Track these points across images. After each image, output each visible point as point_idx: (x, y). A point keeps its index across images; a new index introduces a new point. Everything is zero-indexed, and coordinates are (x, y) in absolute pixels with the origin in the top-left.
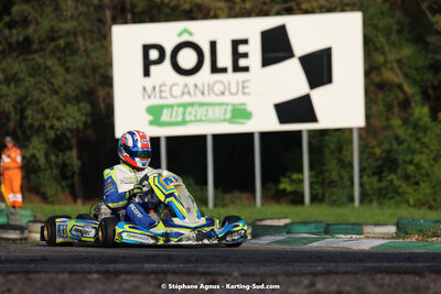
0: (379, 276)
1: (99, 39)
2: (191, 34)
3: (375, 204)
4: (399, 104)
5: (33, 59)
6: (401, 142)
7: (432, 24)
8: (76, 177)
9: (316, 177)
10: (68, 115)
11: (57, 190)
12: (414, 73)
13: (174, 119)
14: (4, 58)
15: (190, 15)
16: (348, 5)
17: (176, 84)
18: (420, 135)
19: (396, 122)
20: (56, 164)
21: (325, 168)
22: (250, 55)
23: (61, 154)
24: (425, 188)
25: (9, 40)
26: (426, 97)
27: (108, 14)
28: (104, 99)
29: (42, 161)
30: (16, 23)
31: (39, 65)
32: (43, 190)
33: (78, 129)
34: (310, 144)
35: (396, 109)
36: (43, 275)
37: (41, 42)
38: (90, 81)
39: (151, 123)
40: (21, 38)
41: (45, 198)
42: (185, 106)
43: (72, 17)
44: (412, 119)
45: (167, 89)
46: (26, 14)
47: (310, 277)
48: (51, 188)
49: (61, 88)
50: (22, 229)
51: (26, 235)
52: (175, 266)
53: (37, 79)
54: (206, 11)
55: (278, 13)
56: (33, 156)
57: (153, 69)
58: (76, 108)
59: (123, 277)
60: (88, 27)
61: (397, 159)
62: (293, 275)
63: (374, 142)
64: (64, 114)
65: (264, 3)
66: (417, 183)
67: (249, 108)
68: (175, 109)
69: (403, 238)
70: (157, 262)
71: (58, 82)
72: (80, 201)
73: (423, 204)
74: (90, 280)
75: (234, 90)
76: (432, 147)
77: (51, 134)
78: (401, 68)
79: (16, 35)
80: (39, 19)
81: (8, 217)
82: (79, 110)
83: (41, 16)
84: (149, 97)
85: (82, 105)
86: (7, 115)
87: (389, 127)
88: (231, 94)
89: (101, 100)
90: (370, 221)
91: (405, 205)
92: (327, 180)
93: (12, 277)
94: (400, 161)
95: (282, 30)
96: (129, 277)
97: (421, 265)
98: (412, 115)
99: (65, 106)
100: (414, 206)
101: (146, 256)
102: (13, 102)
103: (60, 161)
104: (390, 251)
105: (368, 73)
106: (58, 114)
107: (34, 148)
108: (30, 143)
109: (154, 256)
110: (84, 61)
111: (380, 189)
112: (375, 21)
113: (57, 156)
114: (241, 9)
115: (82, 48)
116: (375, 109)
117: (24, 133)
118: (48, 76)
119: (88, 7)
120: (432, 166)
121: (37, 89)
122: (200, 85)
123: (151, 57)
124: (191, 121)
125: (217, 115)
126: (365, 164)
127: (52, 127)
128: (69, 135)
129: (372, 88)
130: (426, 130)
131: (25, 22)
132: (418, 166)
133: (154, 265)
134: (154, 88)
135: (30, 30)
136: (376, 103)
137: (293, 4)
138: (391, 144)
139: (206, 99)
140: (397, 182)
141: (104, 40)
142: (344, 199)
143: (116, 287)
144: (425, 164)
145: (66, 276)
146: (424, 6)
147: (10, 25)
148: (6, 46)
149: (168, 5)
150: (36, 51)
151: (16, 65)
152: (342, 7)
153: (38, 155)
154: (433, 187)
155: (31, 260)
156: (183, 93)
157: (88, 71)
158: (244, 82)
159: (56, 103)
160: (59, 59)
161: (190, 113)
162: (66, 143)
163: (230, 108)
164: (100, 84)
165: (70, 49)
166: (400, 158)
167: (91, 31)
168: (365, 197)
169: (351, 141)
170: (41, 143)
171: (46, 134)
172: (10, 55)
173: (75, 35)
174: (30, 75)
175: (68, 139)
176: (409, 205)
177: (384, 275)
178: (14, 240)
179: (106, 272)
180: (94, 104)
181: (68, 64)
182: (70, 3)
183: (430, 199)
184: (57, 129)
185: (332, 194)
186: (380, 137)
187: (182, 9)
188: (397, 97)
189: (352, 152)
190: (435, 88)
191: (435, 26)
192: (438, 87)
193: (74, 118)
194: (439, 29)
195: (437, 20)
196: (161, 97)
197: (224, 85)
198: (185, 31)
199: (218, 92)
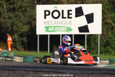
0: (105, 75)
1: (33, 9)
2: (57, 8)
3: (103, 54)
4: (111, 28)
5: (16, 13)
6: (111, 39)
8: (26, 44)
9: (88, 47)
10: (24, 28)
11: (21, 48)
13: (52, 30)
14: (8, 12)
15: (57, 3)
16: (98, 2)
17: (53, 21)
19: (110, 33)
21: (91, 44)
23: (22, 38)
25: (10, 8)
27: (36, 2)
28: (34, 24)
29: (17, 40)
30: (12, 3)
31: (17, 14)
32: (17, 47)
34: (87, 38)
35: (110, 30)
36: (18, 71)
37: (18, 9)
38: (30, 19)
39: (46, 31)
40: (13, 7)
41: (17, 49)
42: (55, 27)
43: (26, 2)
46: (14, 1)
47: (87, 75)
48: (19, 47)
49: (23, 21)
50: (11, 58)
51: (13, 59)
52: (52, 70)
53: (17, 18)
54: (61, 2)
55: (80, 3)
56: (15, 38)
57: (47, 17)
58: (26, 26)
59: (39, 73)
60: (30, 5)
61: (110, 43)
62: (83, 74)
63: (104, 38)
64: (23, 28)
65: (77, 1)
67: (71, 28)
68: (52, 28)
69: (111, 64)
70: (47, 69)
71: (22, 19)
74: (30, 73)
75: (68, 23)
77: (20, 33)
78: (111, 19)
79: (11, 7)
80: (18, 3)
81: (8, 54)
82: (27, 27)
84: (46, 24)
85: (28, 25)
86: (8, 27)
87: (108, 34)
89: (33, 24)
90: (102, 59)
92: (91, 48)
93: (10, 71)
94: (110, 44)
95: (81, 8)
96: (40, 73)
98: (114, 31)
99: (23, 25)
100: (114, 55)
102: (10, 24)
103: (22, 40)
104: (108, 68)
105: (103, 20)
106: (22, 28)
107: (15, 36)
108: (14, 35)
110: (29, 14)
111: (105, 51)
112: (105, 6)
113: (21, 38)
114: (70, 2)
115: (29, 11)
116: (104, 29)
117: (13, 32)
118: (20, 17)
121: (17, 21)
122: (59, 22)
123: (46, 14)
124: (56, 31)
125: (63, 30)
126: (101, 44)
127: (20, 31)
128: (24, 33)
129: (104, 24)
131: (14, 3)
133: (47, 70)
134: (47, 22)
135: (15, 5)
136: (105, 28)
137: (84, 1)
138: (108, 39)
139: (60, 25)
140: (109, 49)
142: (96, 53)
143: (37, 75)
145: (24, 72)
147: (10, 4)
148: (9, 9)
150: (17, 11)
151: (11, 14)
152: (97, 2)
155: (15, 67)
156: (54, 23)
157: (30, 17)
158: (70, 21)
159: (21, 25)
160: (22, 13)
161: (56, 29)
162: (23, 35)
163: (66, 28)
164: (33, 20)
165: (25, 11)
166: (111, 43)
167: (31, 6)
168: (101, 53)
169: (98, 38)
170: (17, 35)
171: (18, 33)
172: (10, 12)
173: (27, 7)
174: (15, 17)
176: (112, 55)
177: (107, 75)
178: (9, 61)
180: (31, 25)
181: (25, 15)
184: (21, 32)
185: (93, 51)
186: (105, 37)
187: (55, 1)
188: (110, 27)
189: (98, 41)
193: (26, 29)
196: (49, 24)
197: (65, 22)
198: (56, 7)
199: (63, 24)
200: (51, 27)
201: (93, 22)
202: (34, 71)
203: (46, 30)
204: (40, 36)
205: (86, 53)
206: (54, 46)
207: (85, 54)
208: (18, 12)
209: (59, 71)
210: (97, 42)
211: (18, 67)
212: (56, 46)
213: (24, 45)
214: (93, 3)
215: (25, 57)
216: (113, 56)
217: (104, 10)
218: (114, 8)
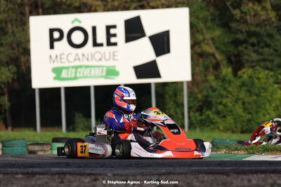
0: (201, 176)
1: (21, 25)
2: (80, 22)
3: (198, 130)
4: (213, 66)
6: (214, 91)
7: (233, 16)
8: (7, 113)
10: (2, 73)
12: (222, 46)
13: (69, 76)
15: (79, 10)
16: (179, 3)
17: (70, 54)
18: (227, 86)
19: (211, 78)
21: (167, 107)
22: (118, 35)
24: (230, 119)
26: (230, 62)
27: (27, 9)
28: (25, 64)
33: (8, 82)
34: (156, 92)
35: (211, 69)
38: (16, 51)
39: (55, 78)
42: (76, 68)
43: (4, 11)
44: (221, 76)
45: (64, 57)
47: (157, 176)
52: (71, 169)
54: (89, 7)
55: (135, 9)
57: (56, 44)
58: (7, 69)
59: (38, 176)
60: (14, 18)
61: (211, 101)
62: (146, 175)
63: (196, 91)
65: (126, 2)
66: (224, 117)
67: (117, 69)
68: (70, 70)
69: (216, 151)
70: (60, 167)
72: (10, 128)
73: (228, 130)
74: (16, 179)
75: (107, 57)
76: (234, 94)
78: (214, 43)
82: (9, 70)
84: (54, 62)
85: (11, 67)
87: (206, 81)
88: (106, 60)
89: (23, 64)
91: (217, 130)
94: (214, 103)
95: (138, 19)
96: (41, 176)
97: (227, 168)
98: (221, 73)
100: (223, 131)
101: (53, 163)
105: (192, 47)
109: (58, 163)
110: (11, 39)
111: (201, 121)
112: (197, 13)
114: (111, 5)
115: (10, 31)
116: (197, 69)
119: (14, 4)
120: (234, 106)
122: (86, 54)
123: (54, 37)
124: (81, 77)
125: (97, 74)
126: (191, 104)
128: (3, 86)
129: (196, 56)
130: (230, 82)
132: (225, 106)
133: (58, 169)
134: (57, 56)
136: (198, 65)
137: (144, 3)
138: (208, 92)
139: (90, 63)
140: (211, 116)
141: (24, 25)
143: (33, 183)
144: (230, 104)
146: (228, 3)
149: (65, 3)
152: (177, 5)
154: (235, 119)
156: (75, 59)
157: (15, 46)
158: (114, 52)
161: (80, 72)
162: (1, 91)
163: (105, 69)
164: (22, 53)
165: (3, 31)
166: (214, 101)
167: (16, 20)
168: (191, 125)
169: (182, 90)
173: (6, 22)
175: (2, 89)
176: (220, 130)
177: (204, 175)
179: (27, 173)
180: (18, 67)
181: (2, 41)
182: (2, 2)
183: (233, 127)
186: (201, 87)
187: (73, 6)
188: (211, 62)
189: (183, 96)
190: (236, 56)
191: (235, 17)
192: (238, 56)
193: (6, 75)
194: (238, 18)
195: (237, 13)
196: (61, 62)
197: (101, 54)
198: (76, 20)
200: (68, 68)
201: (168, 51)
203: (54, 75)
204: (43, 91)
205: (176, 131)
206: (76, 114)
207: (173, 133)
209: (88, 171)
210: (181, 101)
212: (81, 115)
213: (3, 116)
214: (168, 6)
215: (6, 144)
216: (222, 133)
217: (195, 21)
218: (220, 15)
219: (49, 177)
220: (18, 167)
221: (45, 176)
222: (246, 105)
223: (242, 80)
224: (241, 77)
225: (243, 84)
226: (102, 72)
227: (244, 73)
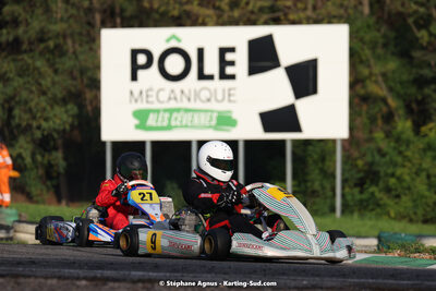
1: (87, 43)
2: (179, 40)
3: (356, 215)
4: (383, 117)
5: (22, 59)
6: (383, 155)
7: (417, 39)
8: (62, 178)
9: (299, 185)
10: (55, 116)
11: (42, 190)
12: (398, 86)
13: (159, 124)
15: (179, 22)
16: (335, 17)
17: (162, 90)
18: (403, 148)
19: (379, 135)
20: (42, 164)
21: (308, 178)
22: (237, 63)
23: (47, 155)
24: (406, 201)
26: (409, 111)
27: (98, 17)
28: (91, 102)
29: (28, 160)
30: (7, 23)
31: (29, 65)
32: (28, 189)
33: (64, 130)
34: (294, 154)
35: (380, 122)
36: (32, 280)
37: (30, 43)
38: (78, 82)
39: (137, 127)
40: (11, 38)
41: (30, 198)
42: (171, 111)
43: (62, 20)
44: (394, 133)
45: (153, 93)
46: (16, 14)
48: (36, 188)
49: (49, 89)
50: (7, 228)
51: (12, 234)
52: (160, 275)
53: (26, 79)
54: (193, 18)
55: (266, 23)
56: (20, 156)
57: (140, 73)
58: (63, 109)
59: (111, 284)
60: (78, 30)
61: (379, 172)
63: (356, 154)
64: (51, 115)
65: (253, 12)
66: (398, 196)
67: (234, 116)
68: (161, 114)
69: (386, 253)
70: (144, 270)
71: (46, 83)
72: (64, 202)
73: (404, 217)
74: (78, 287)
75: (220, 97)
76: (415, 161)
77: (38, 134)
78: (386, 81)
79: (6, 35)
80: (29, 20)
82: (66, 112)
83: (31, 17)
84: (136, 101)
85: (69, 106)
87: (371, 140)
88: (217, 101)
89: (88, 102)
90: (351, 232)
91: (386, 217)
92: (310, 190)
94: (382, 174)
95: (269, 39)
96: (116, 285)
98: (395, 128)
99: (52, 107)
100: (395, 219)
102: (2, 102)
103: (46, 162)
104: (374, 266)
105: (352, 85)
106: (45, 115)
107: (21, 147)
108: (17, 141)
109: (140, 263)
110: (72, 63)
111: (361, 201)
112: (362, 34)
113: (43, 156)
114: (229, 17)
115: (71, 50)
116: (358, 121)
117: (11, 132)
118: (37, 76)
119: (78, 9)
121: (26, 89)
122: (186, 92)
123: (139, 62)
124: (176, 127)
125: (203, 122)
126: (347, 175)
127: (39, 128)
128: (56, 136)
129: (356, 100)
130: (408, 143)
131: (15, 22)
132: (400, 179)
133: (141, 273)
134: (141, 93)
135: (20, 31)
136: (360, 115)
137: (280, 14)
138: (373, 156)
139: (192, 105)
140: (378, 195)
141: (93, 43)
142: (326, 209)
144: (407, 178)
145: (54, 281)
146: (411, 20)
149: (157, 11)
150: (25, 52)
151: (5, 65)
152: (330, 19)
153: (24, 155)
154: (414, 201)
155: (19, 263)
156: (170, 99)
157: (76, 73)
158: (230, 90)
159: (44, 104)
160: (48, 60)
161: (176, 119)
162: (52, 143)
163: (215, 115)
164: (87, 86)
165: (59, 51)
166: (382, 170)
167: (80, 34)
168: (346, 208)
169: (334, 152)
170: (28, 143)
171: (32, 134)
173: (65, 37)
174: (20, 76)
175: (54, 140)
176: (390, 217)
180: (81, 106)
181: (57, 66)
182: (60, 5)
183: (411, 212)
184: (44, 130)
185: (314, 203)
186: (363, 149)
187: (170, 14)
188: (381, 110)
189: (335, 162)
190: (419, 103)
191: (421, 41)
192: (422, 102)
193: (61, 119)
194: (425, 44)
195: (423, 35)
196: (147, 102)
197: (210, 91)
198: (174, 37)
199: (203, 98)
200: (158, 111)
201: (314, 91)
202: (93, 279)
203: (136, 122)
204: (117, 145)
206: (168, 183)
208: (31, 55)
210: (332, 170)
211: (32, 262)
212: (175, 186)
213: (54, 182)
214: (317, 21)
216: (393, 222)
217: (358, 46)
218: (396, 38)
219: (128, 285)
220: (80, 267)
221: (122, 285)
222: (433, 179)
223: (426, 140)
224: (426, 135)
225: (429, 147)
226: (211, 120)
227: (431, 129)
